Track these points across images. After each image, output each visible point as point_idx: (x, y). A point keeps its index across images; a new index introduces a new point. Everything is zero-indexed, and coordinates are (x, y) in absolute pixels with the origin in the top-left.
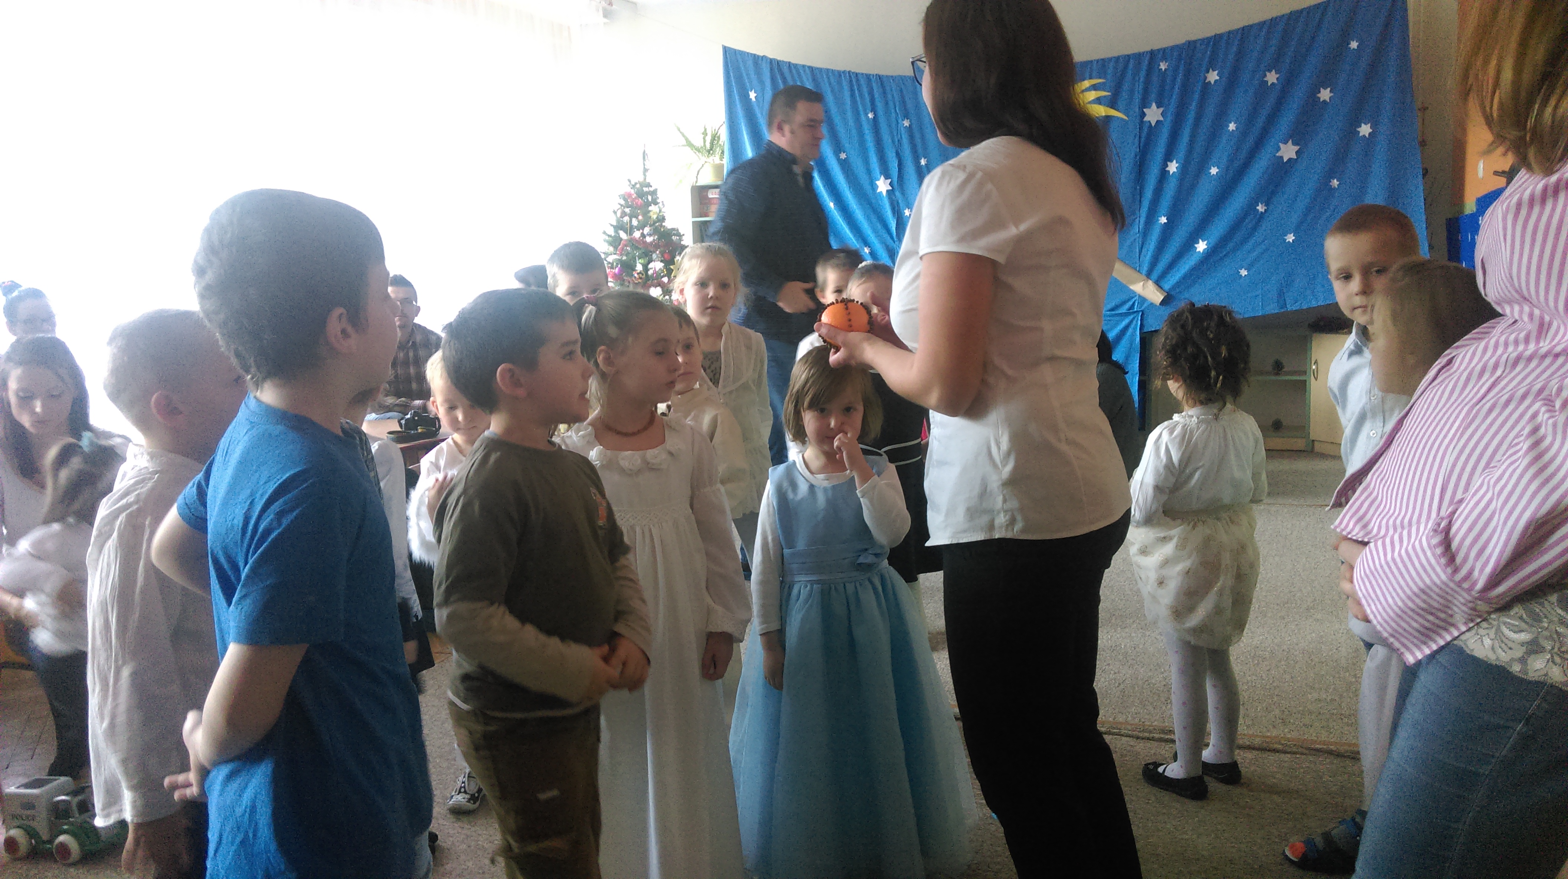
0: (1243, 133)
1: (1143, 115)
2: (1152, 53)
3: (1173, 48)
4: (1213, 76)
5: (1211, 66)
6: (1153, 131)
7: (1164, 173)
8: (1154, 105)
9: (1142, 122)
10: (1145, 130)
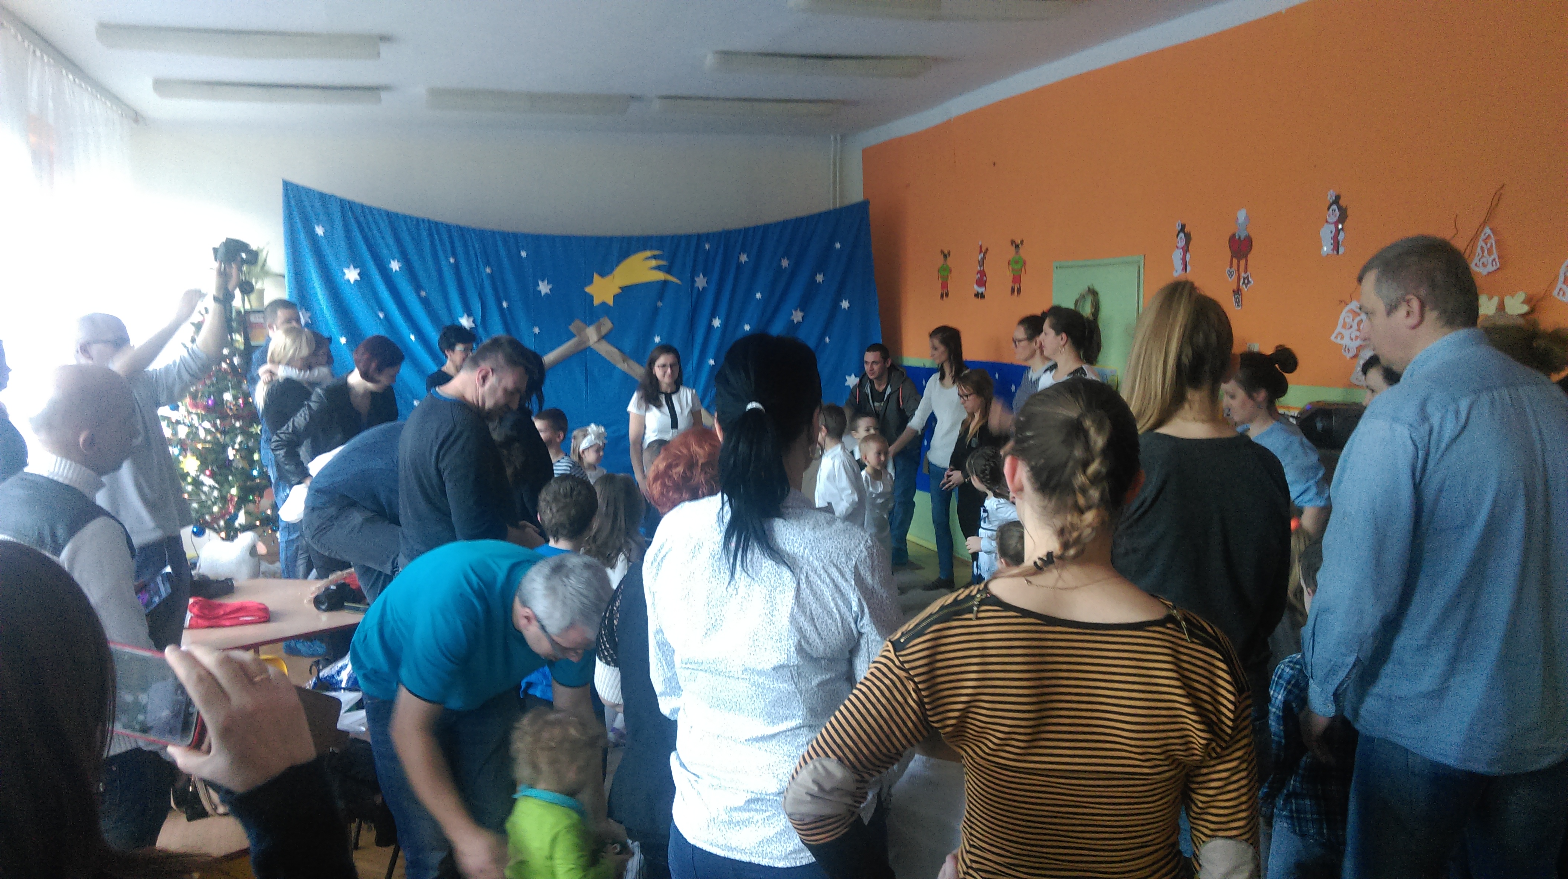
0: (766, 300)
1: (693, 281)
2: (699, 237)
3: (714, 234)
4: (744, 258)
5: (743, 250)
6: (701, 293)
7: (710, 327)
8: (701, 275)
9: (693, 286)
10: (695, 292)
